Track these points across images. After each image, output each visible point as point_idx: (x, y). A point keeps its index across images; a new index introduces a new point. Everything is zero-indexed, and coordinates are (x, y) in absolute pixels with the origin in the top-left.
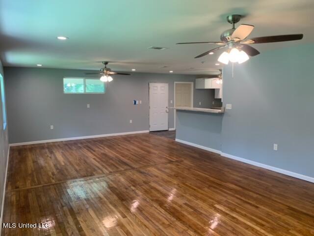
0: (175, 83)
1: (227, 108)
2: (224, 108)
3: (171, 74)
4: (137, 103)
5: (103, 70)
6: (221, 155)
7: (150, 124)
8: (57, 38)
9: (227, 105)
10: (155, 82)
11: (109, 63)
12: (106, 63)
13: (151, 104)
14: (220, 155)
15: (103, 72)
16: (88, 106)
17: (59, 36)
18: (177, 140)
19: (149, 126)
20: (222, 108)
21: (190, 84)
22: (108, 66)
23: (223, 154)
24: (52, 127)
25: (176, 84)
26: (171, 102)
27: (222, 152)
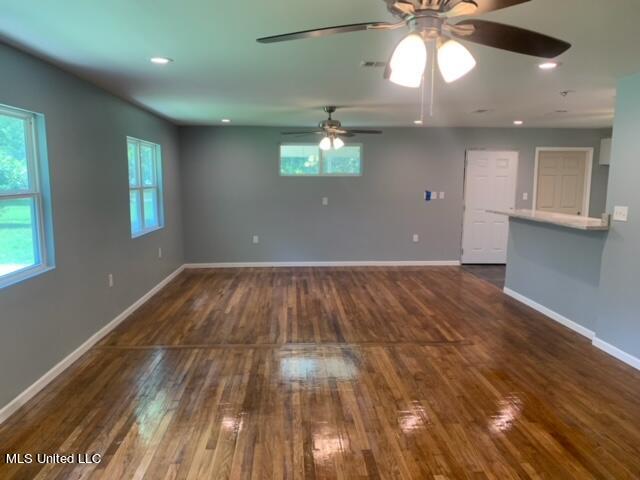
0: (538, 149)
1: (616, 217)
2: (610, 217)
3: (518, 128)
4: (433, 196)
5: (324, 125)
6: (594, 343)
7: (464, 246)
8: (149, 61)
9: (618, 209)
10: (483, 149)
11: (337, 110)
12: (331, 110)
13: (469, 201)
14: (589, 341)
15: (324, 129)
16: (325, 201)
17: (153, 57)
18: (507, 291)
19: (462, 252)
20: (605, 215)
21: (585, 153)
22: (334, 116)
23: (599, 343)
24: (256, 239)
25: (540, 152)
26: (525, 196)
27: (597, 336)
